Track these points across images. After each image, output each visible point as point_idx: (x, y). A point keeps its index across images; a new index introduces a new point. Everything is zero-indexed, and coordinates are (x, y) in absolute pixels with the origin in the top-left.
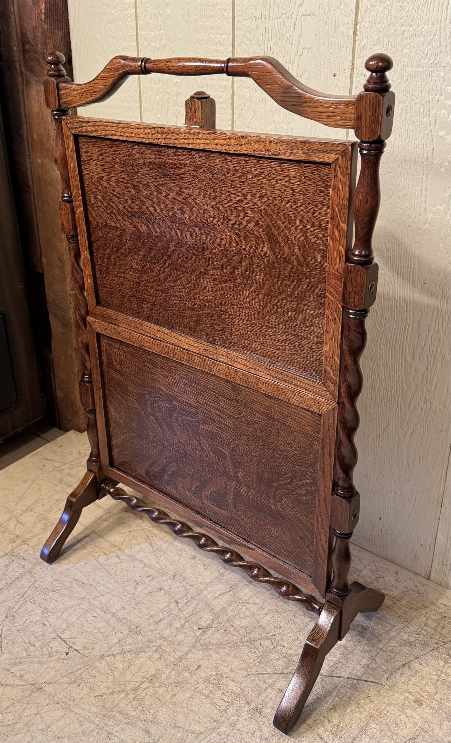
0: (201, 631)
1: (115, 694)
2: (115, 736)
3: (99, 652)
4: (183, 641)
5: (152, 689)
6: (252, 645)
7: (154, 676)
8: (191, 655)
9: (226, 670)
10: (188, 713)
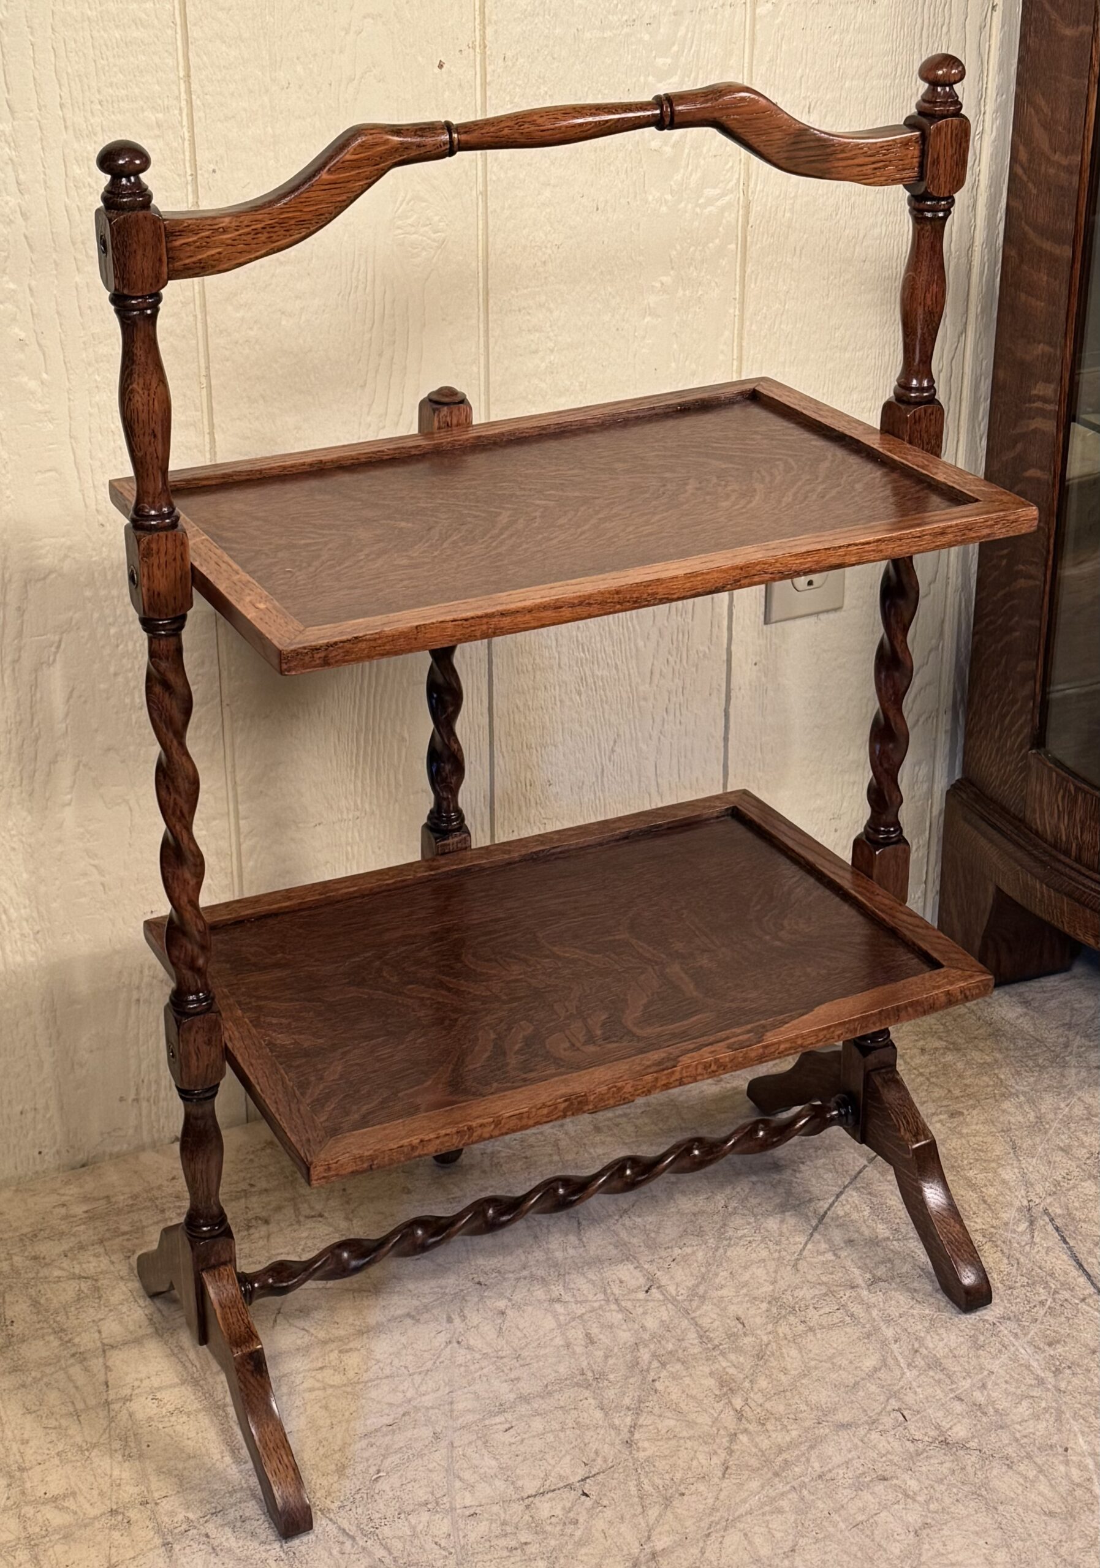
0: (653, 1291)
1: (735, 1447)
2: (830, 1471)
3: (612, 1444)
4: (662, 1321)
5: (752, 1395)
6: (730, 1239)
7: (722, 1383)
8: (705, 1322)
9: (767, 1289)
10: (833, 1364)
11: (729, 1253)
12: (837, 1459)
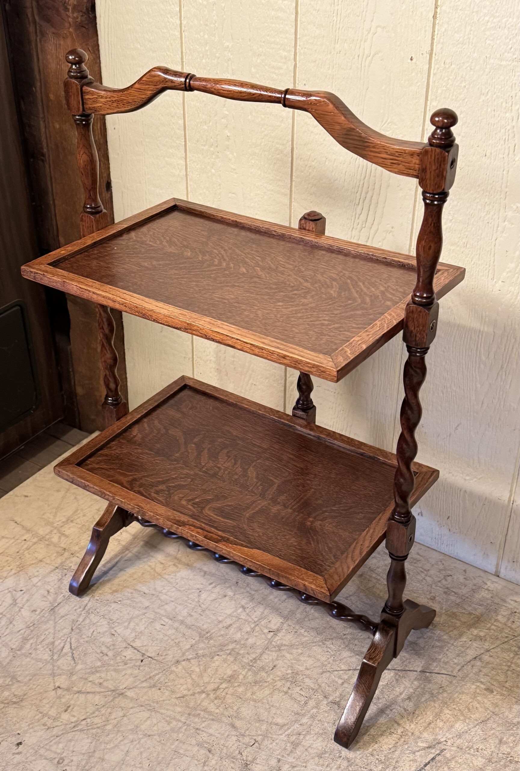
0: (272, 633)
1: (197, 695)
2: (203, 731)
3: (173, 657)
4: (255, 644)
5: (231, 688)
6: (325, 644)
7: (232, 677)
8: (265, 656)
9: (301, 668)
10: (270, 708)
11: (314, 647)
12: (211, 731)
